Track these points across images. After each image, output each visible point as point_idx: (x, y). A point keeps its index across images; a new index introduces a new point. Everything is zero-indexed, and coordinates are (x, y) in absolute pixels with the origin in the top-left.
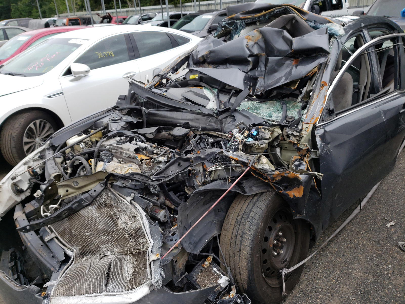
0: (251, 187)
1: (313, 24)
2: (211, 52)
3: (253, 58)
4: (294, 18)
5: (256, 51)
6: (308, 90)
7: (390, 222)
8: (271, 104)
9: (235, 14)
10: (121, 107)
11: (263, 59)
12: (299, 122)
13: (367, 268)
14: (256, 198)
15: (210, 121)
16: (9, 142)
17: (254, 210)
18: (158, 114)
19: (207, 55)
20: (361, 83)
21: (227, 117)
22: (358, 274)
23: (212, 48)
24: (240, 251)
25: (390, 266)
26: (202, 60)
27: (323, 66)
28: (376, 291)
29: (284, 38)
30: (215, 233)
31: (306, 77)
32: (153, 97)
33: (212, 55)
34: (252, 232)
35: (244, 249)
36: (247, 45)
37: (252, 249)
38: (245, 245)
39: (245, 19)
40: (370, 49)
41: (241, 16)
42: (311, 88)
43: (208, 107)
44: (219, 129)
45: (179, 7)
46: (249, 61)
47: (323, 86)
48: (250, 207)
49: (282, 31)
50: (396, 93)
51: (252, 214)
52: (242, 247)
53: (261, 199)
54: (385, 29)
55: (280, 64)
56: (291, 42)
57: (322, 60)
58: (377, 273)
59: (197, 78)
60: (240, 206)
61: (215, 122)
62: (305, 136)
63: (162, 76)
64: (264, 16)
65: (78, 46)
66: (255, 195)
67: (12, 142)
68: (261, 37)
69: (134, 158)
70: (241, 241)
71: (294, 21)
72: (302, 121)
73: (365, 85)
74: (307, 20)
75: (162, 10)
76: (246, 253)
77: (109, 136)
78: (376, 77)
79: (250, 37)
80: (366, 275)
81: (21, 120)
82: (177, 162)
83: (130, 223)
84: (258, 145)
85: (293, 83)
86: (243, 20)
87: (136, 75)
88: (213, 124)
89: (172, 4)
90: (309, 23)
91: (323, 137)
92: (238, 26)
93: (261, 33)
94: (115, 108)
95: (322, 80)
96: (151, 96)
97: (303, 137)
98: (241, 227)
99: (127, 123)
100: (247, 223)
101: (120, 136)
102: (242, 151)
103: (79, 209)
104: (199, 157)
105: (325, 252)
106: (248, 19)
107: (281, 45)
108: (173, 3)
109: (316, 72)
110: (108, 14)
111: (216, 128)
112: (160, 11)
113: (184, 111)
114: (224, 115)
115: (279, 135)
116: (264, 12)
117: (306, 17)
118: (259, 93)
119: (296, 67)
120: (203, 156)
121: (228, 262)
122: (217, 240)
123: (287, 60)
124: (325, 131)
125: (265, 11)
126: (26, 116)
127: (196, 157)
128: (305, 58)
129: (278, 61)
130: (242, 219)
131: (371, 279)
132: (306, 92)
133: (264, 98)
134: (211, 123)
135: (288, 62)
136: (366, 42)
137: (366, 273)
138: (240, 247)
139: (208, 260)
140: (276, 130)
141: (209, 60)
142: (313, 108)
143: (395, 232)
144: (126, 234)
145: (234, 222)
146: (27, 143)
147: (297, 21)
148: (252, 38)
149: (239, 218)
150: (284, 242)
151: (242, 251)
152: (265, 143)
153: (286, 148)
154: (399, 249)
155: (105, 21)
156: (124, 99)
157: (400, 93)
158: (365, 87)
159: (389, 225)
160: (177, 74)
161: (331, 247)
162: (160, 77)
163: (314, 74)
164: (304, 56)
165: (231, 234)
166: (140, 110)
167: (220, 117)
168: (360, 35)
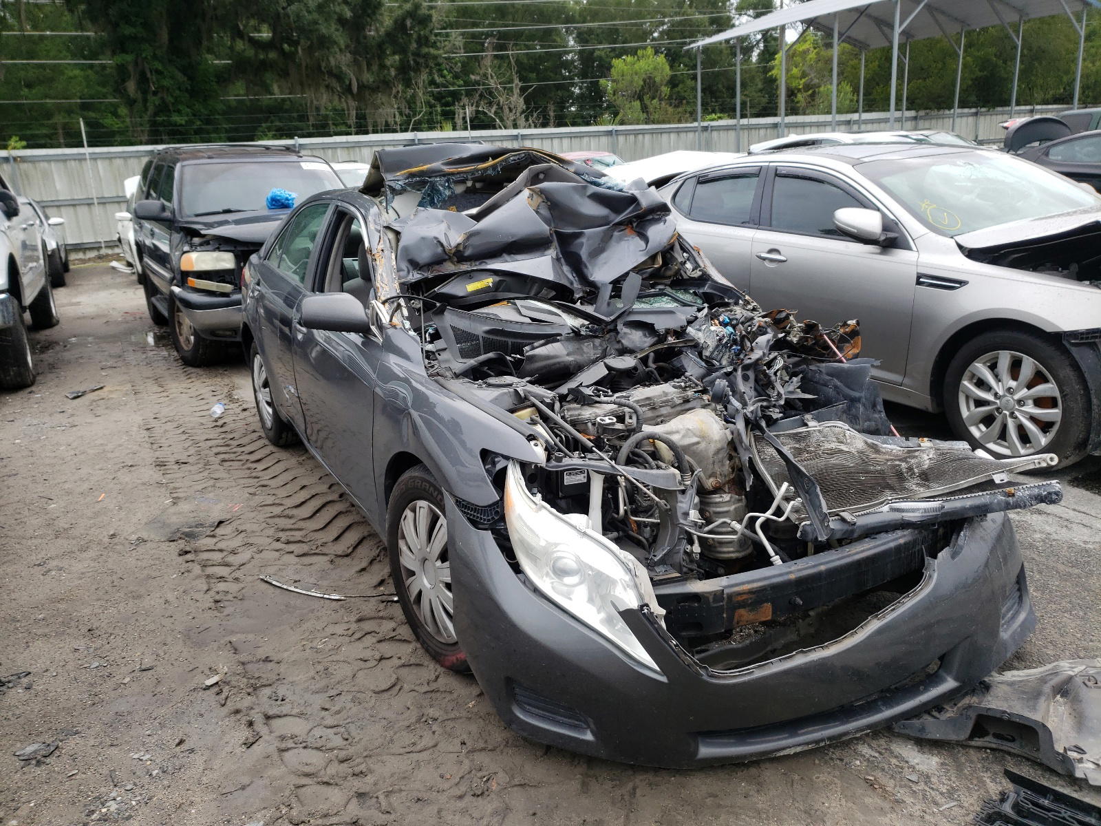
1: (588, 179)
2: (471, 235)
19: (464, 242)
29: (596, 197)
32: (500, 327)
33: (475, 241)
39: (453, 174)
41: (446, 169)
46: (551, 242)
47: (698, 252)
55: (606, 238)
59: (491, 285)
64: (493, 168)
68: (541, 200)
86: (449, 177)
92: (440, 188)
93: (542, 192)
106: (459, 173)
116: (492, 161)
123: (616, 229)
125: (494, 159)
128: (640, 222)
129: (604, 232)
135: (616, 233)
142: (718, 279)
164: (636, 220)
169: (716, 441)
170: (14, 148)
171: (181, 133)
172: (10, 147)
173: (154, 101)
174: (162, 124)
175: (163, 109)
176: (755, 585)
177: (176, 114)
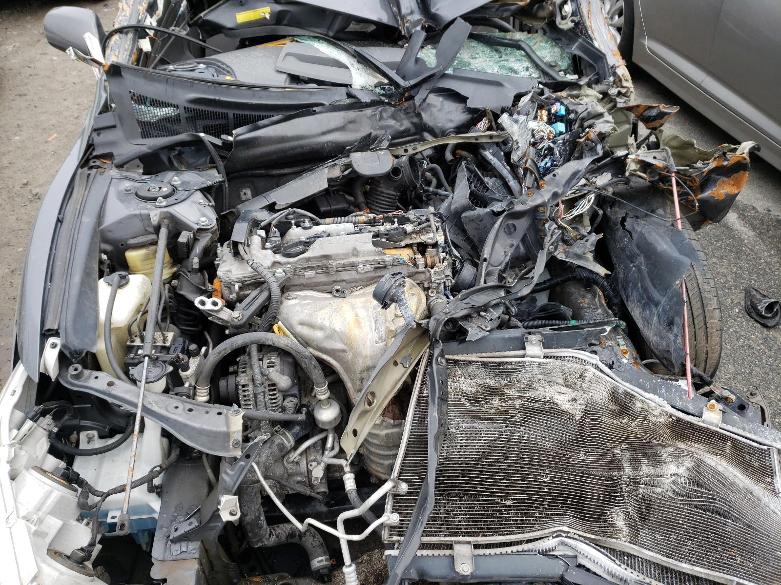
18: (260, 137)
32: (213, 94)
38: (712, 309)
43: (356, 84)
44: (409, 130)
59: (268, 16)
61: (393, 117)
69: (393, 266)
88: (392, 122)
96: (204, 92)
111: (402, 128)
113: (317, 109)
156: (114, 127)
160: (159, 16)
162: (130, 35)
166: (199, 143)
169: (366, 356)
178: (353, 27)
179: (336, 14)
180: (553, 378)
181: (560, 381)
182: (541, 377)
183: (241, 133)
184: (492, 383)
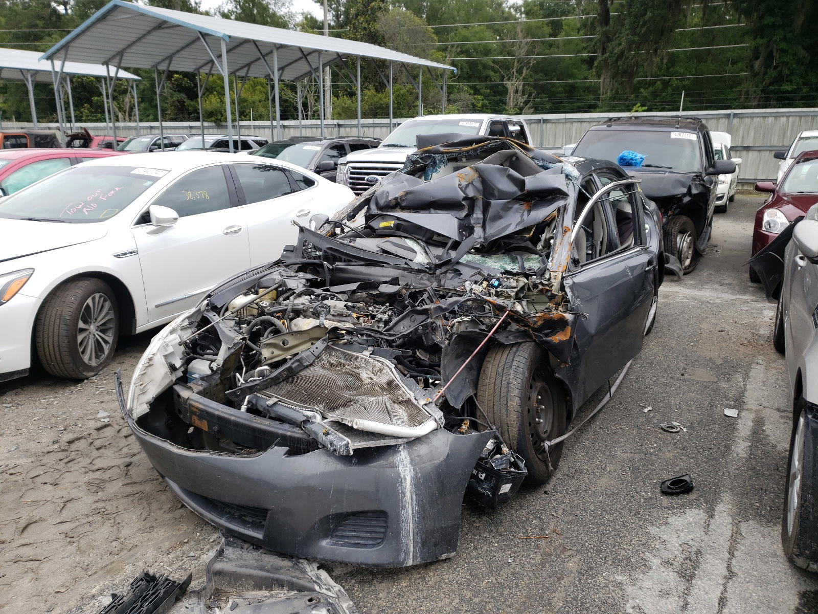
0: (507, 337)
1: (541, 163)
2: (407, 193)
3: (468, 202)
4: (515, 154)
5: (471, 193)
6: (547, 237)
7: (646, 407)
8: (497, 257)
9: (432, 146)
10: (289, 262)
11: (480, 204)
12: (545, 271)
13: (631, 449)
14: (514, 349)
15: (422, 279)
16: (57, 326)
17: (517, 359)
18: (349, 269)
19: (401, 197)
20: (595, 238)
21: (446, 272)
22: (622, 454)
23: (408, 189)
24: (507, 403)
25: (655, 445)
26: (394, 202)
27: (562, 210)
28: (645, 465)
29: (510, 177)
30: (470, 392)
31: (543, 222)
32: (338, 247)
33: (409, 196)
34: (519, 381)
35: (512, 401)
36: (459, 185)
37: (521, 399)
38: (513, 395)
39: (447, 153)
40: (603, 197)
41: (442, 149)
42: (552, 235)
43: (416, 260)
45: (226, 127)
46: (464, 205)
47: (565, 232)
48: (511, 357)
49: (507, 169)
50: (638, 249)
51: (515, 363)
52: (509, 398)
53: (521, 348)
54: (612, 175)
55: (506, 209)
56: (523, 182)
57: (561, 203)
58: (643, 452)
59: (392, 225)
60: (498, 358)
61: (428, 280)
62: (555, 284)
63: (336, 222)
64: (475, 150)
65: (155, 180)
66: (513, 345)
67: (63, 327)
68: (476, 175)
69: (346, 316)
70: (507, 392)
71: (514, 159)
72: (548, 269)
73: (601, 240)
74: (533, 158)
75: (203, 132)
76: (515, 404)
77: (297, 294)
78: (613, 231)
79: (463, 175)
80: (631, 455)
81: (78, 291)
82: (408, 316)
83: (375, 378)
84: (507, 292)
85: (527, 230)
86: (445, 155)
87: (242, 231)
89: (212, 121)
90: (536, 161)
91: (572, 288)
92: (438, 161)
93: (477, 170)
94: (278, 263)
95: (564, 226)
96: (335, 246)
97: (553, 285)
98: (504, 378)
99: (308, 280)
100: (512, 373)
101: (309, 295)
102: (495, 296)
103: (299, 370)
104: (440, 307)
105: (580, 439)
106: (451, 152)
107: (505, 185)
108: (213, 119)
109: (555, 217)
110: (83, 131)
112: (200, 132)
113: (385, 265)
114: (443, 269)
115: (526, 284)
116: (474, 146)
117: (531, 155)
118: (478, 246)
119: (529, 211)
120: (444, 307)
121: (492, 420)
122: (474, 400)
123: (516, 203)
124: (574, 283)
125: (476, 144)
126: (85, 285)
127: (436, 308)
128: (539, 200)
129: (505, 204)
130: (503, 370)
131: (637, 457)
132: (545, 240)
133: (485, 252)
134: (422, 281)
135: (517, 206)
136: (599, 190)
137: (632, 453)
138: (507, 400)
139: (465, 424)
140: (520, 279)
141: (404, 204)
142: (558, 256)
143: (654, 417)
144: (377, 388)
145: (494, 375)
146: (82, 330)
147: (518, 158)
148: (466, 177)
149: (500, 369)
150: (543, 409)
151: (510, 403)
152: (513, 292)
153: (533, 300)
154: (661, 431)
155: (77, 142)
156: (292, 251)
157: (642, 249)
158: (602, 243)
159: (646, 410)
160: (353, 221)
161: (585, 435)
162: (332, 225)
163: (553, 219)
164: (537, 199)
165: (492, 387)
166: (322, 265)
167: (438, 272)
168: (591, 179)
170: (637, 111)
171: (788, 99)
172: (633, 110)
173: (773, 73)
174: (772, 92)
175: (779, 80)
176: (201, 407)
177: (788, 83)
178: (435, 238)
179: (427, 230)
180: (368, 367)
181: (371, 369)
182: (364, 365)
183: (340, 265)
184: (343, 361)
